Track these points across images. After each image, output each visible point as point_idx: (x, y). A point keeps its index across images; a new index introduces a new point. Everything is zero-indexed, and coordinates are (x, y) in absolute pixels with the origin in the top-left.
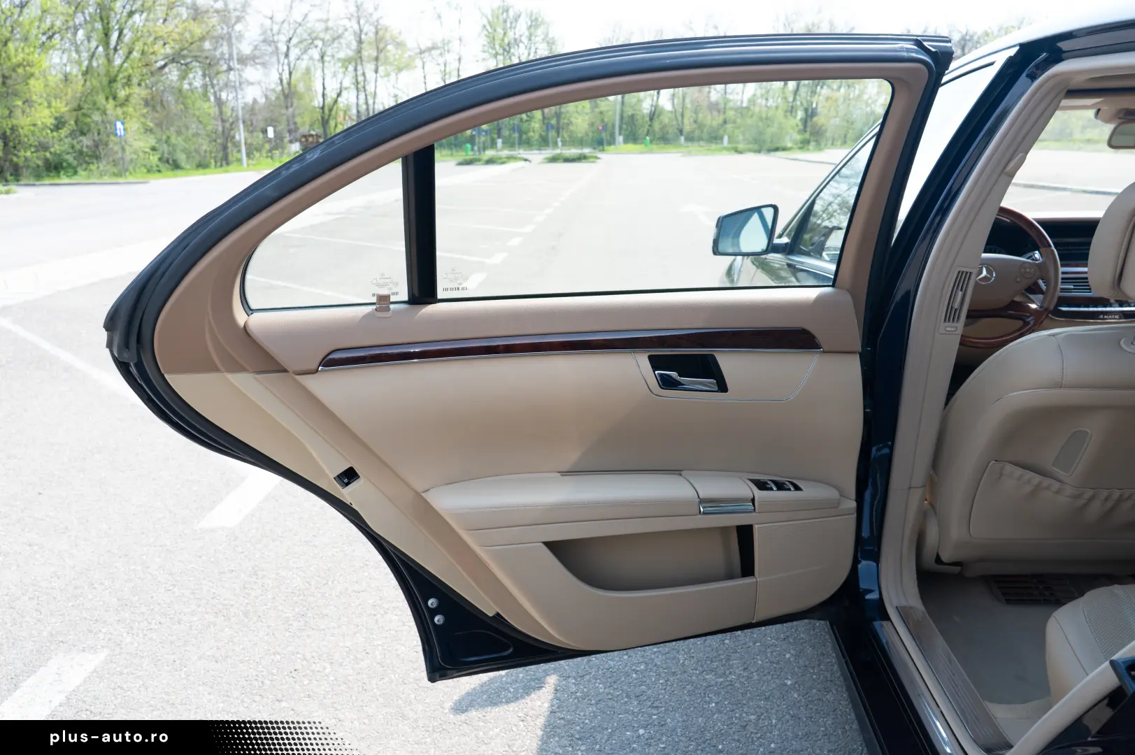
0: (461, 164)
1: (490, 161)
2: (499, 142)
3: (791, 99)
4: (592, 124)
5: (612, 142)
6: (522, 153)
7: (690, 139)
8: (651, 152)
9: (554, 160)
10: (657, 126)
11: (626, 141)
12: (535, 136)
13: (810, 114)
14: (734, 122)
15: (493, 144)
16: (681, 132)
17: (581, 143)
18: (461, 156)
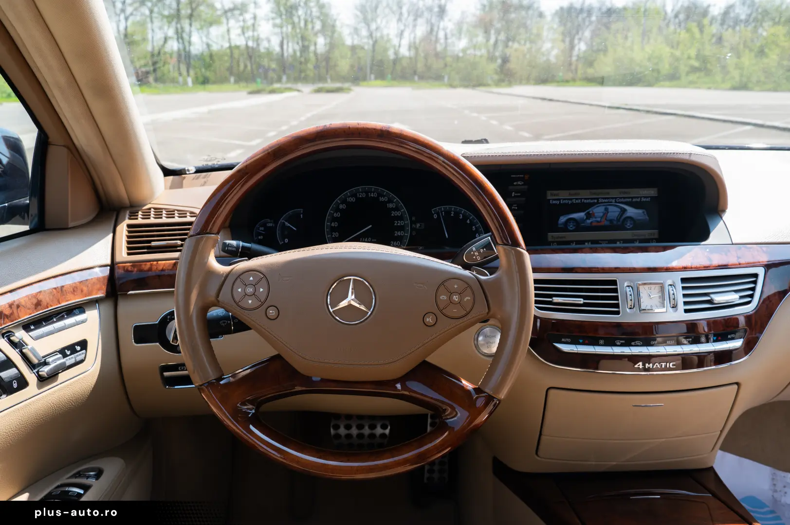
0: (251, 93)
1: (273, 92)
2: (284, 78)
3: (491, 49)
4: (352, 66)
5: (365, 79)
6: (300, 86)
7: (422, 78)
8: (392, 86)
9: (319, 91)
10: (398, 68)
11: (376, 78)
12: (311, 74)
13: (505, 60)
14: (451, 66)
15: (279, 80)
16: (415, 73)
17: (344, 79)
18: (253, 87)
